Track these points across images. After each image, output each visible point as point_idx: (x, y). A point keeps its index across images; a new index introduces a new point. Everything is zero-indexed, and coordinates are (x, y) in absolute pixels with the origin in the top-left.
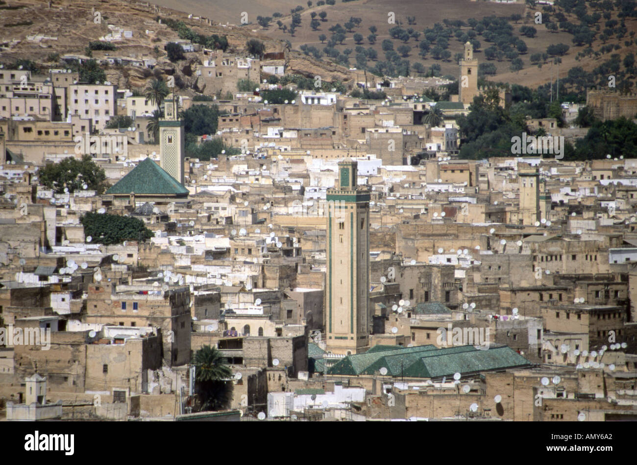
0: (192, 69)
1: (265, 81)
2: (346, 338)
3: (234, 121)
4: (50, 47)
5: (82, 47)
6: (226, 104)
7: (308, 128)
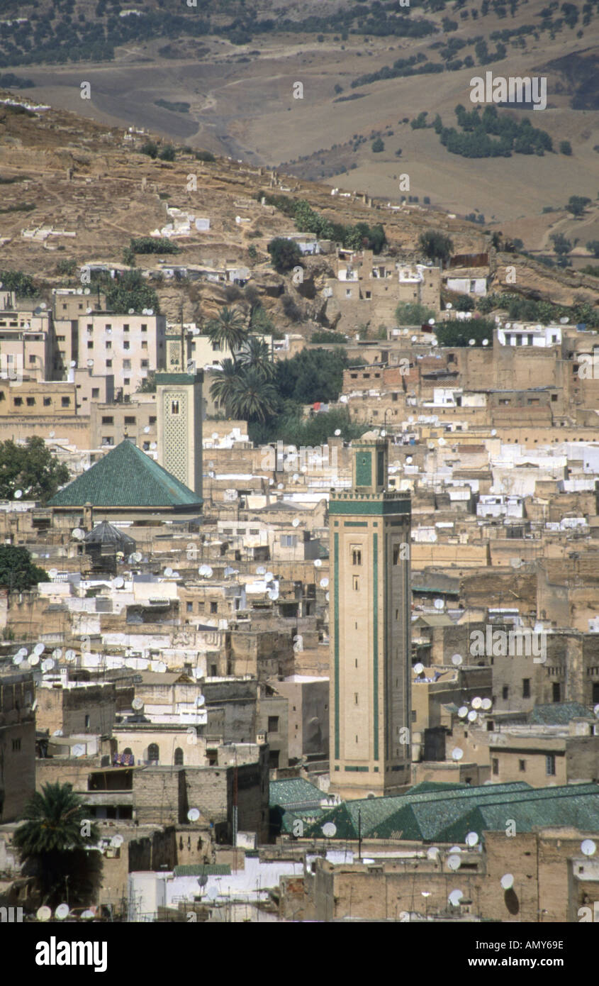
0: (316, 285)
1: (449, 305)
2: (365, 769)
3: (372, 377)
4: (62, 248)
5: (119, 247)
6: (369, 347)
7: (509, 389)
